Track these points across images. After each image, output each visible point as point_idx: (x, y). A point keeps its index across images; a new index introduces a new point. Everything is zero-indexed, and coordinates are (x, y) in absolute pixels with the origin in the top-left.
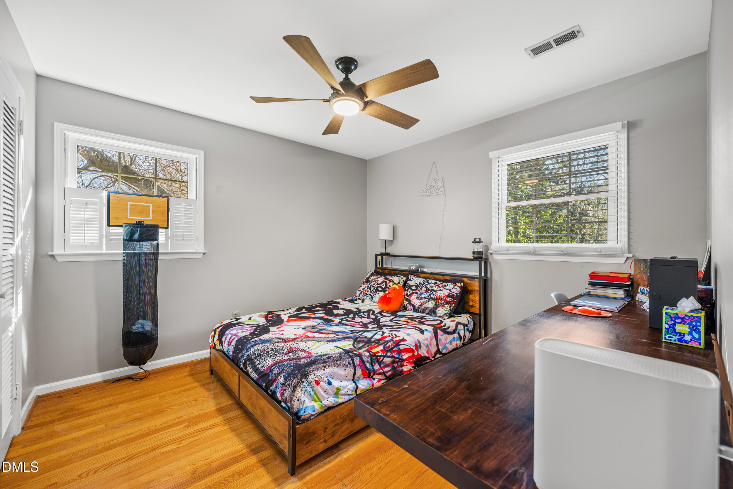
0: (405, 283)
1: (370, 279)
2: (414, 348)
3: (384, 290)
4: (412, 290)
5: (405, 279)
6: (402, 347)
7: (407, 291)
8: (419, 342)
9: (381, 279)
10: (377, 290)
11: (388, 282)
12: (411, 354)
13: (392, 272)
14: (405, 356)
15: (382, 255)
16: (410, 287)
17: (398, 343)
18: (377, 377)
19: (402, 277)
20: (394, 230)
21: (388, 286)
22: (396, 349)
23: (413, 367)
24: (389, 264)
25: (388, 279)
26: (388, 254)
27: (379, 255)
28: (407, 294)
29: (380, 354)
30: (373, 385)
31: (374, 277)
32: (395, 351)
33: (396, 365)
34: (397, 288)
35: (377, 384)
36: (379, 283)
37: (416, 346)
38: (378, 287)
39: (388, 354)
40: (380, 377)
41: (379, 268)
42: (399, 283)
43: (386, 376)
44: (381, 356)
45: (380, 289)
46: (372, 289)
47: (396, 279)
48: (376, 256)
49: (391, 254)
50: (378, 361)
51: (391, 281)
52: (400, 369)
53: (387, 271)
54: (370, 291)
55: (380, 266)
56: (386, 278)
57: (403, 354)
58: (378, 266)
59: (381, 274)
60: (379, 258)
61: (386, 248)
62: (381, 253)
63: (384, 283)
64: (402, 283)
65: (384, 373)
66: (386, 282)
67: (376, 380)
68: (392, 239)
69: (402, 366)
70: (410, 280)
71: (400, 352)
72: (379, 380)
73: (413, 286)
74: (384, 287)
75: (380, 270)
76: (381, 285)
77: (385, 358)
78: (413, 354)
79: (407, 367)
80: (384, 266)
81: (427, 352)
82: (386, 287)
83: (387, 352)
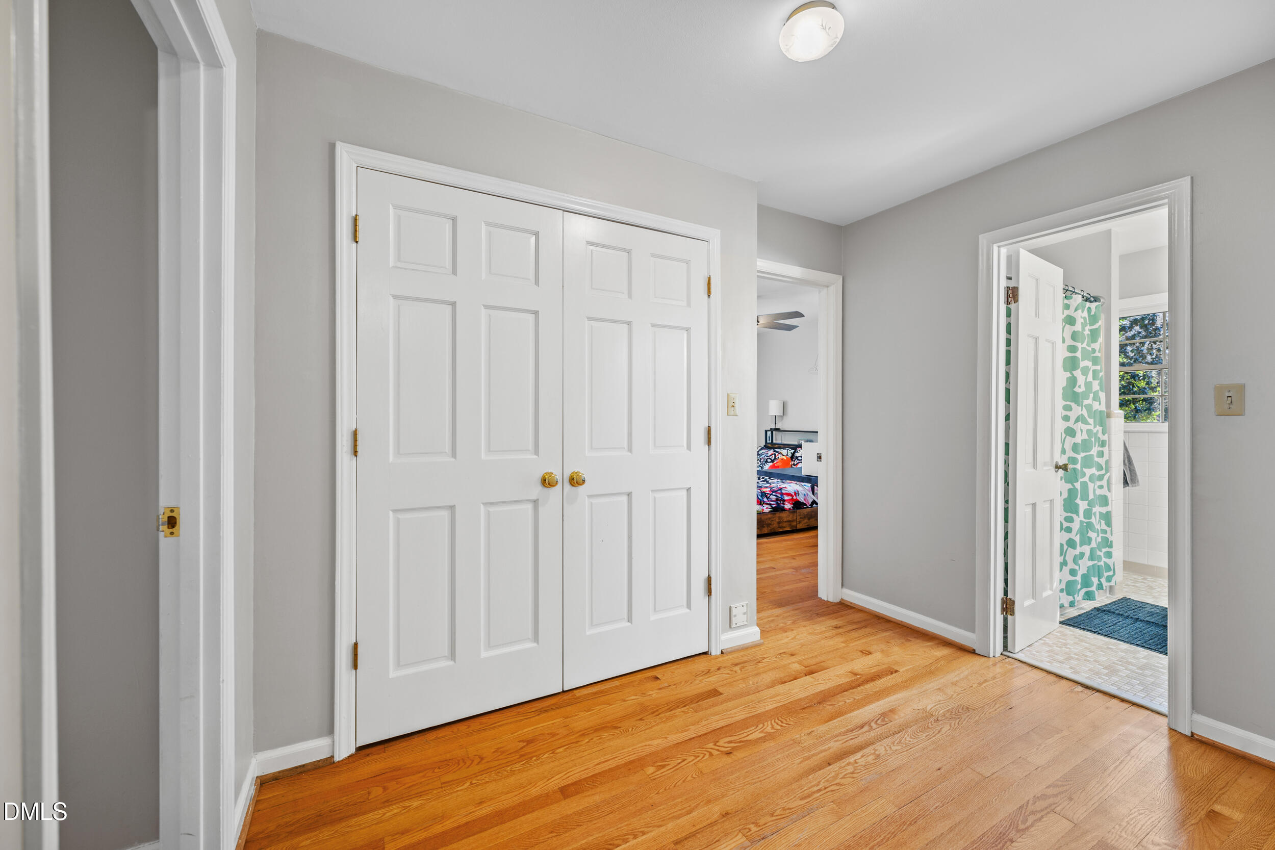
0: (793, 454)
1: (760, 453)
2: (793, 494)
3: (772, 461)
4: (798, 460)
5: (793, 451)
6: (783, 492)
7: (794, 461)
8: (798, 491)
9: (771, 452)
10: (767, 462)
11: (777, 454)
12: (790, 497)
13: (782, 446)
14: (786, 498)
15: (772, 430)
16: (797, 458)
17: (780, 489)
18: (766, 506)
19: (790, 450)
20: (784, 406)
21: (777, 458)
22: (779, 491)
23: (792, 507)
24: (778, 439)
25: (777, 452)
26: (778, 430)
27: (769, 431)
28: (794, 464)
29: (768, 492)
30: (763, 510)
31: (764, 451)
32: (779, 493)
33: (779, 502)
34: (785, 458)
35: (767, 511)
36: (768, 455)
37: (795, 493)
38: (767, 459)
39: (774, 494)
40: (768, 506)
41: (769, 443)
42: (787, 455)
43: (772, 507)
44: (768, 494)
45: (769, 460)
46: (762, 461)
47: (784, 452)
48: (766, 431)
49: (782, 429)
50: (766, 496)
51: (779, 453)
52: (782, 505)
53: (776, 446)
54: (760, 463)
55: (770, 441)
56: (775, 451)
57: (785, 496)
58: (768, 442)
59: (770, 448)
60: (769, 433)
61: (776, 424)
62: (771, 429)
63: (774, 455)
64: (790, 455)
65: (770, 504)
66: (775, 454)
67: (765, 508)
68: (782, 415)
69: (784, 504)
70: (797, 452)
71: (782, 494)
72: (767, 508)
73: (799, 457)
74: (773, 459)
75: (769, 445)
76: (771, 457)
77: (771, 496)
78: (792, 498)
79: (788, 506)
80: (774, 442)
81: (805, 500)
82: (775, 458)
83: (773, 492)
